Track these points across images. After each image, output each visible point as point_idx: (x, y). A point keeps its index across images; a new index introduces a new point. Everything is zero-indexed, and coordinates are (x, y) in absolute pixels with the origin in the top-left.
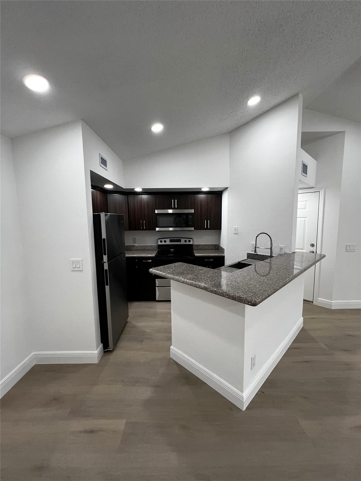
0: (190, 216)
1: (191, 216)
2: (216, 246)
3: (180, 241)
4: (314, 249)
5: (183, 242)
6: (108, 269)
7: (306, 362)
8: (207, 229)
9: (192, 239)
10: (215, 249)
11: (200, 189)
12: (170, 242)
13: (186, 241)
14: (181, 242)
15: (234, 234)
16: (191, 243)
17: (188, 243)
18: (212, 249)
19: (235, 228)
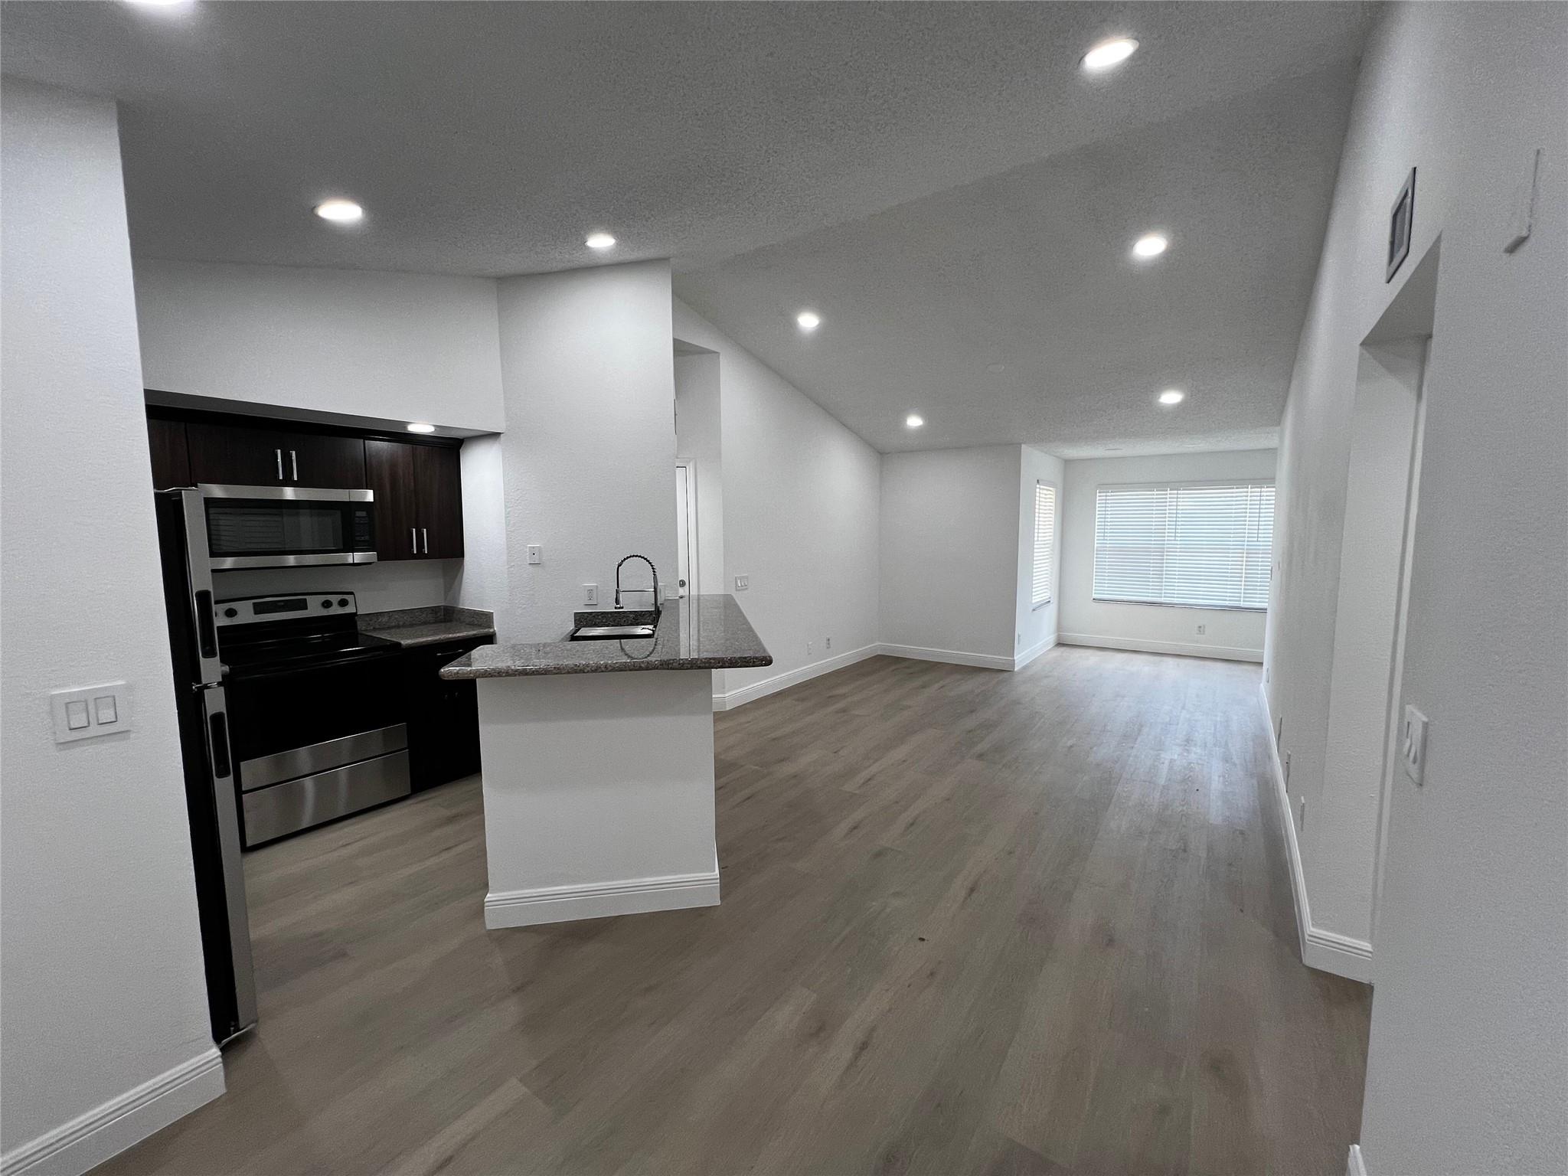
0: (358, 514)
1: (364, 514)
2: (436, 613)
3: (303, 605)
4: (684, 591)
5: (315, 608)
6: (225, 712)
7: (749, 798)
8: (420, 555)
9: (352, 593)
10: (436, 622)
11: (404, 424)
12: (256, 613)
13: (327, 604)
14: (307, 609)
15: (530, 567)
16: (349, 609)
17: (336, 610)
18: (425, 623)
19: (533, 547)
